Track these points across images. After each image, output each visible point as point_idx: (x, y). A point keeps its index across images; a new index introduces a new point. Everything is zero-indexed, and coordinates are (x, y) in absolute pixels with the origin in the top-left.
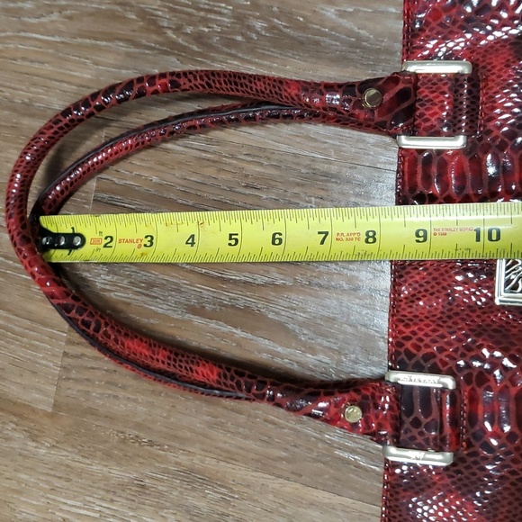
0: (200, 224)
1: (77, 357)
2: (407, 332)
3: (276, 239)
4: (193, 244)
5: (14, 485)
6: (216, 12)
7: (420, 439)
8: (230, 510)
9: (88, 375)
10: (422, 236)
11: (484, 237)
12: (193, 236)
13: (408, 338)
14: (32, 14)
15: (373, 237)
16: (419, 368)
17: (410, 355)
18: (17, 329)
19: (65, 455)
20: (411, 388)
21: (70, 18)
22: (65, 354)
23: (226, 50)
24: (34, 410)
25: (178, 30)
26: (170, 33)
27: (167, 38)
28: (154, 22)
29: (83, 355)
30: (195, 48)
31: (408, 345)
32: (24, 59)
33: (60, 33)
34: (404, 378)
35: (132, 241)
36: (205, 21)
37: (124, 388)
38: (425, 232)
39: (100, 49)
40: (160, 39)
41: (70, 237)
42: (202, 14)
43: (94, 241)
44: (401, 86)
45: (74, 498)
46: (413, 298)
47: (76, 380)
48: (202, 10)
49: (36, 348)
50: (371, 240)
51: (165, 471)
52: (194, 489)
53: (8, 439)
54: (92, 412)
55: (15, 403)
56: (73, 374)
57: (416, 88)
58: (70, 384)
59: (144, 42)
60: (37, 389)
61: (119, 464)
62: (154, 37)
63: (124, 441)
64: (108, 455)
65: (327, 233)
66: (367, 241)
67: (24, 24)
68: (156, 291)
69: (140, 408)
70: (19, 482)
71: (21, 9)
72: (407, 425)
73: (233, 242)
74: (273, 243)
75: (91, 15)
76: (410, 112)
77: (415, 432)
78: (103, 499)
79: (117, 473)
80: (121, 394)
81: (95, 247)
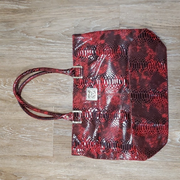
1: (55, 146)
2: (75, 105)
5: (48, 170)
6: (69, 87)
7: (77, 120)
8: (86, 165)
9: (58, 149)
13: (75, 106)
14: (37, 91)
16: (77, 110)
17: (76, 108)
18: (44, 144)
19: (56, 163)
20: (76, 113)
21: (44, 91)
22: (53, 146)
24: (49, 157)
27: (62, 92)
28: (59, 90)
29: (57, 146)
30: (66, 93)
31: (75, 107)
32: (37, 98)
33: (43, 93)
34: (75, 111)
36: (67, 88)
37: (65, 149)
39: (50, 95)
44: (73, 70)
45: (59, 170)
46: (76, 100)
47: (56, 150)
49: (48, 146)
51: (74, 162)
52: (79, 163)
53: (46, 163)
54: (60, 155)
55: (46, 156)
56: (55, 149)
57: (75, 70)
58: (55, 151)
59: (58, 93)
60: (50, 153)
61: (66, 162)
62: (60, 92)
63: (66, 158)
64: (64, 161)
67: (36, 93)
68: (67, 133)
69: (68, 152)
70: (49, 170)
71: (35, 90)
72: (75, 118)
75: (48, 90)
76: (74, 73)
77: (76, 119)
78: (64, 169)
79: (66, 164)
80: (64, 150)
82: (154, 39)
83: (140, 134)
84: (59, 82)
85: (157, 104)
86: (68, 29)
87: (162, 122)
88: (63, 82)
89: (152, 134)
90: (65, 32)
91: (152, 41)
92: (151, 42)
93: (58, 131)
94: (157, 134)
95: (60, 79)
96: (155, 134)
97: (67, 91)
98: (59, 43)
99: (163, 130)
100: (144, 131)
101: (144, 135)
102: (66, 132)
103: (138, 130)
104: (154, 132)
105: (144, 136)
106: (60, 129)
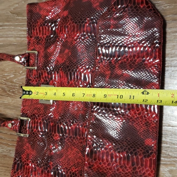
0: (57, 90)
3: (73, 95)
4: (55, 95)
6: (16, 86)
10: (105, 96)
11: (119, 97)
12: (55, 93)
15: (95, 96)
23: (18, 94)
25: (9, 91)
26: (8, 92)
27: (7, 93)
28: (5, 90)
30: (13, 95)
35: (42, 93)
38: (106, 95)
40: (6, 94)
41: (29, 92)
42: (13, 87)
43: (35, 93)
48: (13, 86)
50: (94, 96)
59: (3, 95)
65: (84, 94)
66: (93, 97)
73: (64, 95)
74: (73, 96)
81: (35, 94)
82: (142, 7)
83: (99, 167)
84: (5, 79)
85: (136, 119)
86: (17, 5)
87: (144, 153)
88: (9, 79)
89: (121, 170)
90: (14, 9)
91: (137, 10)
92: (135, 12)
93: (2, 149)
94: (131, 172)
95: (6, 74)
96: (127, 172)
97: (13, 92)
98: (6, 26)
99: (144, 167)
100: (107, 163)
101: (106, 170)
102: (10, 150)
103: (95, 160)
104: (126, 167)
105: (105, 172)
106: (4, 146)
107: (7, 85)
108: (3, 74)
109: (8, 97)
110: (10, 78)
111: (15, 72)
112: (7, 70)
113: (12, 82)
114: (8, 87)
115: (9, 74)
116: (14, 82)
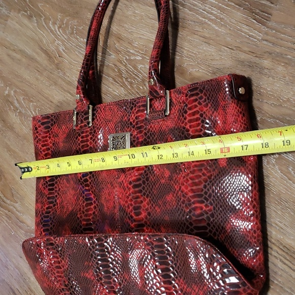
97: (131, 84)
107: (127, 69)
108: (128, 49)
109: (121, 86)
110: (135, 59)
111: (145, 55)
112: (136, 45)
113: (135, 67)
114: (127, 72)
115: (136, 53)
116: (138, 69)
